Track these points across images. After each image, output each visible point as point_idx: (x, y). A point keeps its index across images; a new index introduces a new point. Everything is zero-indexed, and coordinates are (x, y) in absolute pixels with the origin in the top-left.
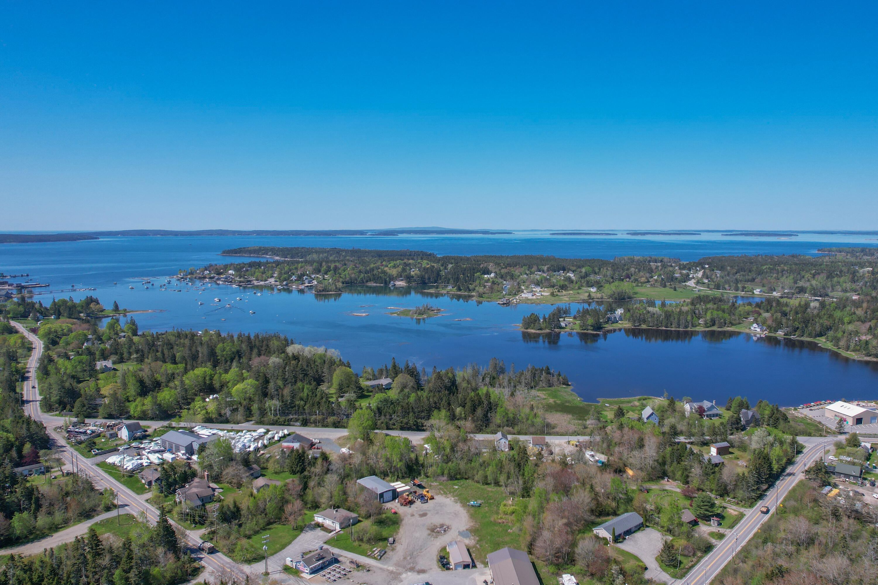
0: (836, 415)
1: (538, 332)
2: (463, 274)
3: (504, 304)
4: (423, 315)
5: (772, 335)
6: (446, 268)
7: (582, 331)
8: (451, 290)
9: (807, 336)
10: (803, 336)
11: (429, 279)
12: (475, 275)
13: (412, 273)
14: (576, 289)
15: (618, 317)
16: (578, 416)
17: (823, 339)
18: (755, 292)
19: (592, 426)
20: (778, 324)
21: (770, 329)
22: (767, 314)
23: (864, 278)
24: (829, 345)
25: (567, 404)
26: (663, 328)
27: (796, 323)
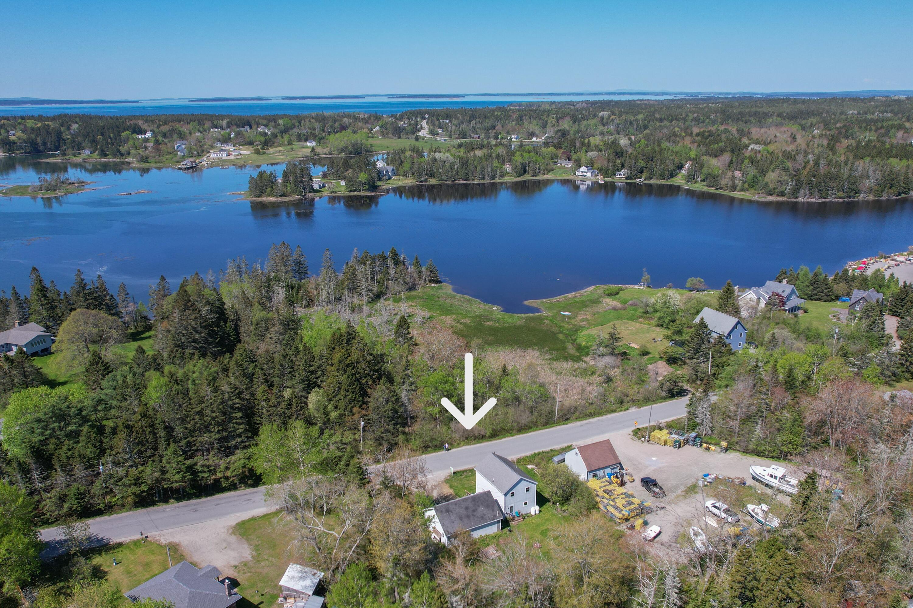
1: (280, 199)
2: (103, 135)
3: (188, 168)
4: (55, 190)
5: (609, 180)
6: (69, 128)
7: (352, 194)
8: (89, 157)
9: (657, 178)
10: (652, 178)
11: (45, 144)
12: (123, 134)
13: (12, 138)
14: (285, 145)
15: (390, 170)
16: (551, 350)
17: (679, 180)
18: (511, 139)
19: (615, 373)
20: (614, 165)
21: (604, 172)
22: (593, 153)
23: (613, 120)
24: (699, 187)
25: (489, 323)
26: (462, 182)
27: (640, 161)
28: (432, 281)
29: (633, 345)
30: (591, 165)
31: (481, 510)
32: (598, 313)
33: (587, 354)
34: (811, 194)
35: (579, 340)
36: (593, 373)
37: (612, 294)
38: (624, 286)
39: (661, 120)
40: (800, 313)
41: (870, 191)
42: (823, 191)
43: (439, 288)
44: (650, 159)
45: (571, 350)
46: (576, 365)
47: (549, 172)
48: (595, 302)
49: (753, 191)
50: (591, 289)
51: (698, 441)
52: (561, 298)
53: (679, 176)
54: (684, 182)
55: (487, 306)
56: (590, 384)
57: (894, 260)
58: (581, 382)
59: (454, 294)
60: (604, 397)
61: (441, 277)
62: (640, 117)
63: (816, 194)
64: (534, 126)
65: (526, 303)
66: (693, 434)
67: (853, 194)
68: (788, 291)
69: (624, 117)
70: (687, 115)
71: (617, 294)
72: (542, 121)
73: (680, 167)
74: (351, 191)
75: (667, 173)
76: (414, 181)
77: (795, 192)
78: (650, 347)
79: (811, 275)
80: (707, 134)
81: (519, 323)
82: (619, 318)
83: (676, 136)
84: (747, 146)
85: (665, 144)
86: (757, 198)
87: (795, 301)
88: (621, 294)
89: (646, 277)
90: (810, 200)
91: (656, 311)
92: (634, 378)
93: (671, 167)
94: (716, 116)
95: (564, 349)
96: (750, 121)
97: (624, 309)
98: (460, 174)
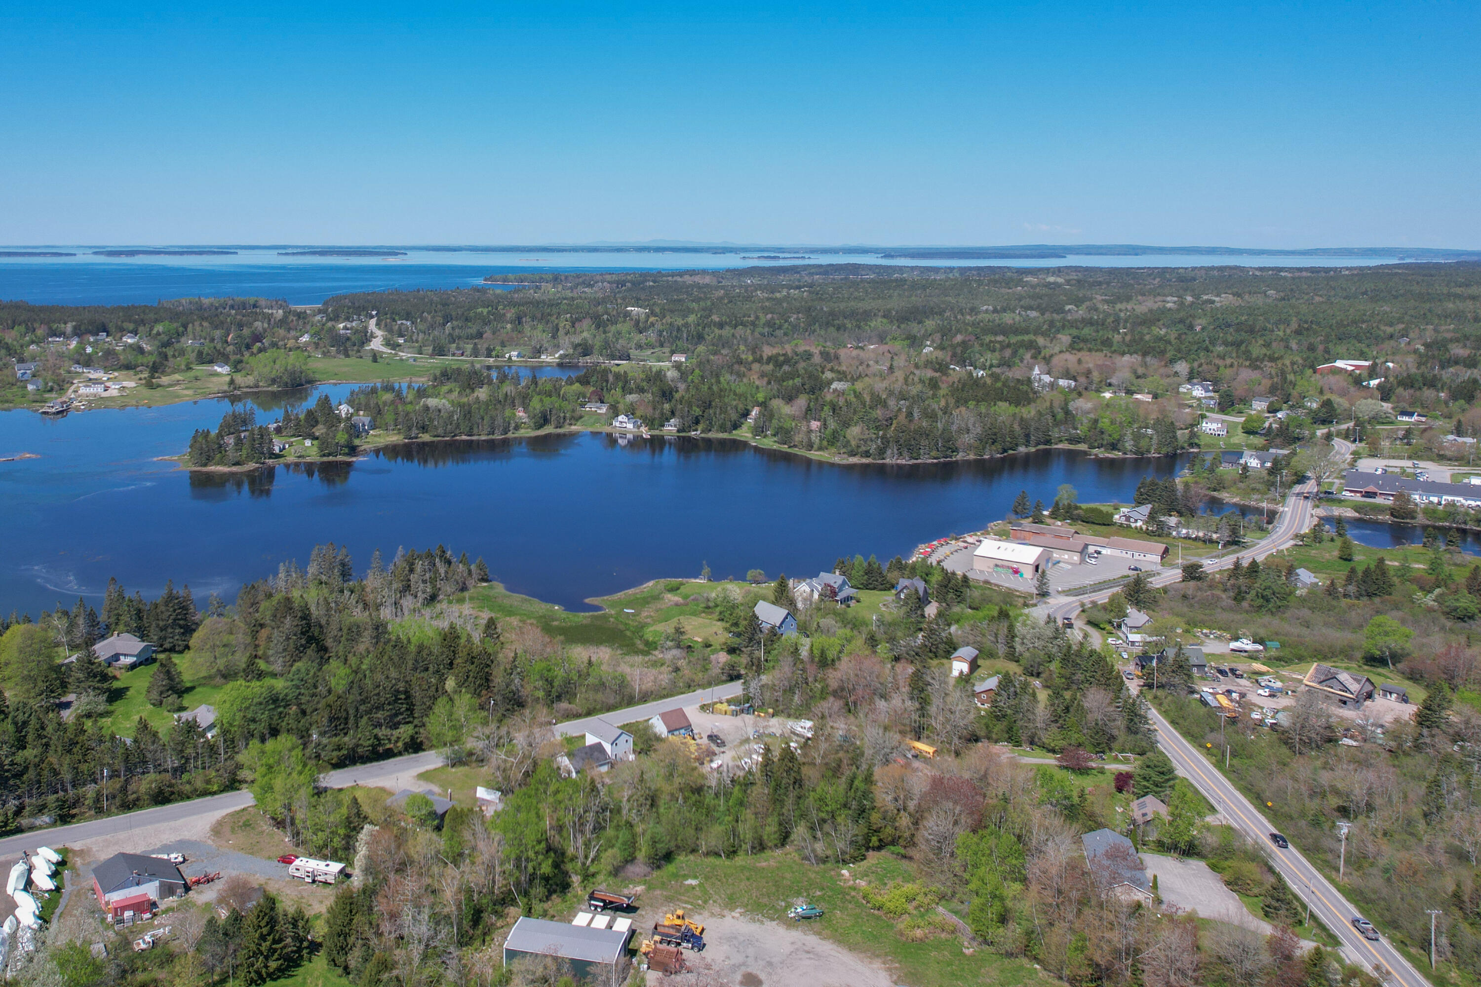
0: (997, 566)
3: (58, 413)
5: (656, 432)
7: (325, 459)
9: (717, 431)
10: (710, 430)
14: (183, 371)
15: (367, 423)
16: (621, 647)
17: (744, 434)
18: (510, 358)
19: (682, 663)
20: (662, 414)
21: (650, 422)
22: (634, 396)
23: (653, 325)
24: (769, 443)
25: (556, 623)
26: (464, 437)
27: (694, 408)
28: (483, 580)
29: (696, 639)
30: (631, 412)
31: (596, 754)
32: (661, 609)
33: (656, 649)
34: (900, 454)
35: (646, 637)
36: (662, 665)
37: (674, 589)
38: (685, 580)
39: (721, 325)
40: (852, 603)
41: (970, 447)
42: (912, 450)
43: (491, 588)
44: (707, 405)
45: (640, 645)
46: (647, 659)
47: (577, 420)
48: (656, 598)
49: (834, 450)
50: (651, 584)
51: (751, 710)
52: (621, 595)
53: (745, 427)
54: (750, 435)
55: (549, 606)
56: (660, 673)
57: (965, 542)
58: (654, 671)
59: (508, 593)
60: (674, 683)
61: (491, 576)
62: (691, 319)
63: (905, 453)
64: (539, 334)
65: (587, 601)
66: (747, 705)
67: (949, 453)
68: (840, 582)
69: (668, 319)
70: (757, 318)
71: (678, 589)
72: (550, 325)
73: (746, 414)
74: (324, 455)
75: (729, 424)
76: (401, 437)
77: (882, 452)
78: (712, 640)
79: (865, 564)
80: (782, 358)
81: (585, 622)
82: (682, 613)
83: (740, 362)
84: (830, 383)
85: (726, 378)
86: (837, 460)
87: (848, 591)
88: (682, 589)
89: (706, 570)
90: (899, 461)
91: (717, 606)
92: (699, 667)
93: (734, 416)
94: (798, 319)
95: (633, 644)
96: (844, 325)
97: (687, 605)
98: (462, 427)
